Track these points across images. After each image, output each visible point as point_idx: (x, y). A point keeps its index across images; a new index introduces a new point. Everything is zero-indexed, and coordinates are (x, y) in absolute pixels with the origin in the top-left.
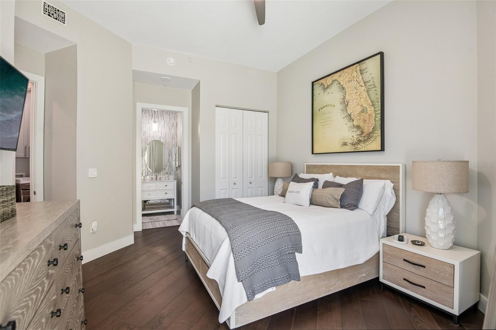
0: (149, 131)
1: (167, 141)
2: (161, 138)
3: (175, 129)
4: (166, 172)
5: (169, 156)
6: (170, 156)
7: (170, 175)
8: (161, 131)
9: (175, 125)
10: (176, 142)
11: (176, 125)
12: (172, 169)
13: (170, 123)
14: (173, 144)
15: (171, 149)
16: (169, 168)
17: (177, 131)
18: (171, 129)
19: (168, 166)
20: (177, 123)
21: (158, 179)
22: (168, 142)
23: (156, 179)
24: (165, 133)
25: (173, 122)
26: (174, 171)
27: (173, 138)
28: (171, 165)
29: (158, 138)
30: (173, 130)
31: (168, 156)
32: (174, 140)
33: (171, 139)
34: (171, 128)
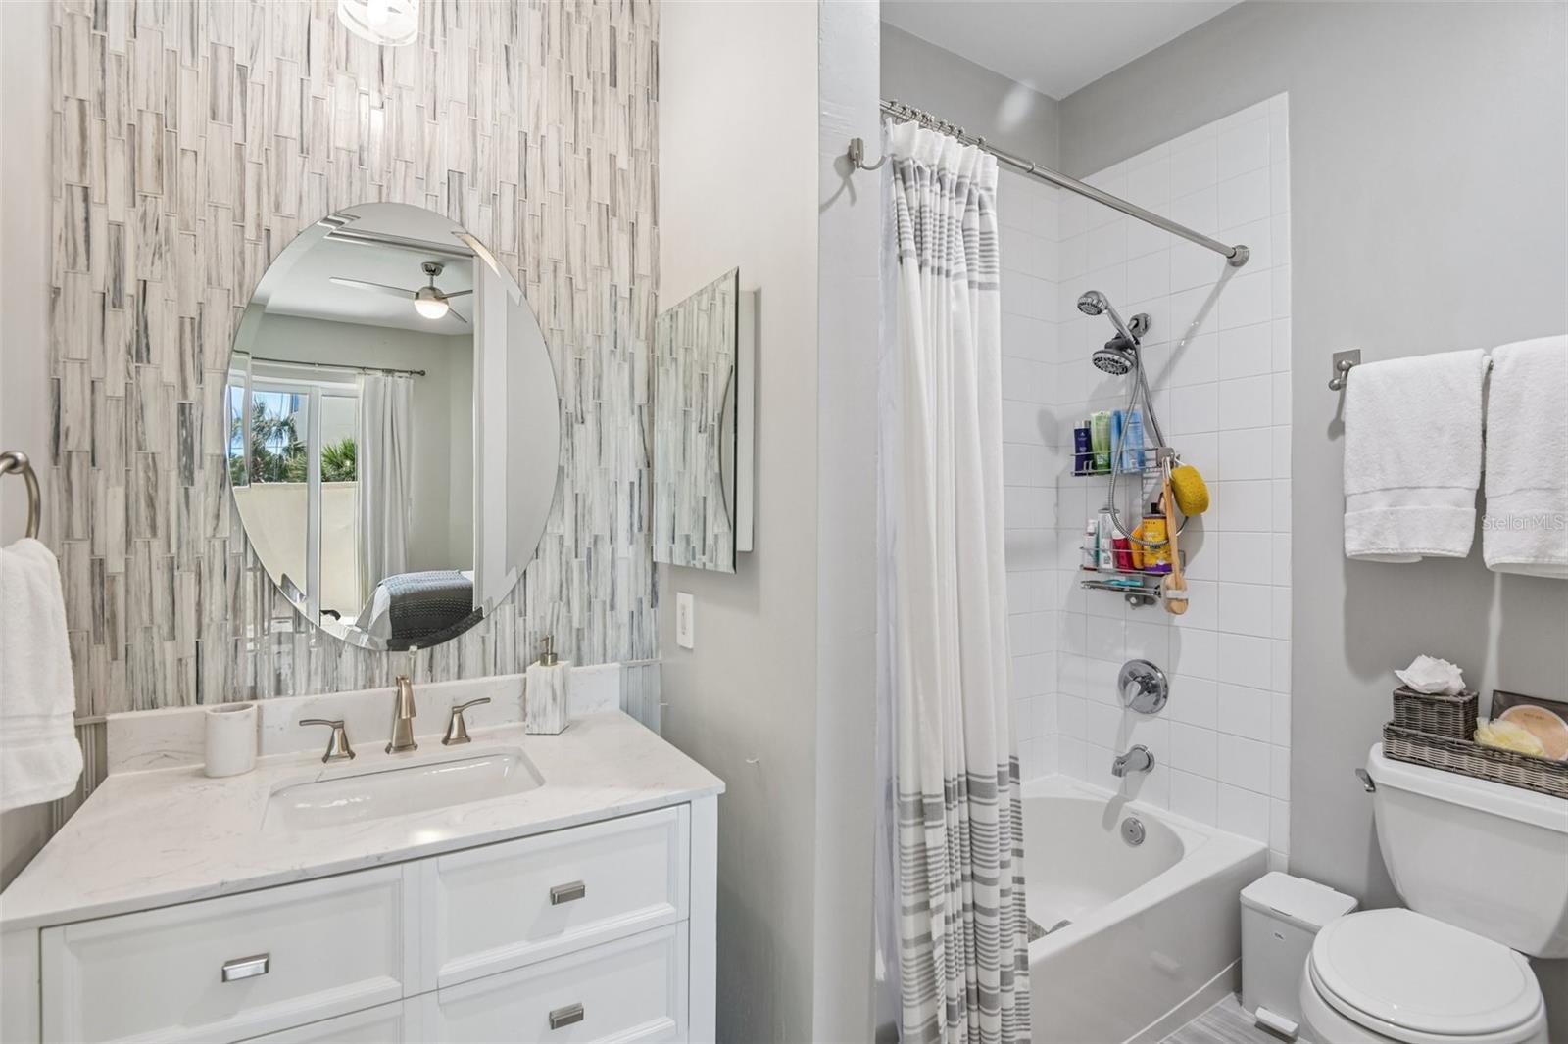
0: (293, 72)
1: (539, 238)
2: (472, 201)
3: (640, 121)
4: (532, 623)
5: (571, 424)
6: (585, 434)
7: (579, 663)
8: (473, 102)
9: (633, 68)
10: (644, 267)
11: (643, 66)
12: (604, 593)
13: (580, 30)
14: (614, 287)
15: (589, 340)
16: (564, 584)
17: (653, 148)
18: (586, 111)
19: (550, 548)
20: (654, 47)
21: (427, 735)
22: (551, 249)
23: (404, 744)
24: (515, 145)
25: (613, 31)
26: (623, 616)
27: (611, 211)
28: (586, 542)
29: (423, 180)
30: (613, 114)
31: (553, 425)
32: (622, 242)
33: (593, 229)
34: (585, 87)
